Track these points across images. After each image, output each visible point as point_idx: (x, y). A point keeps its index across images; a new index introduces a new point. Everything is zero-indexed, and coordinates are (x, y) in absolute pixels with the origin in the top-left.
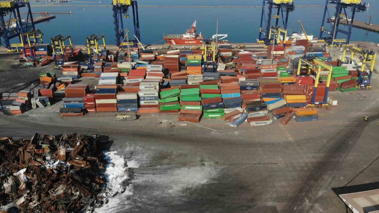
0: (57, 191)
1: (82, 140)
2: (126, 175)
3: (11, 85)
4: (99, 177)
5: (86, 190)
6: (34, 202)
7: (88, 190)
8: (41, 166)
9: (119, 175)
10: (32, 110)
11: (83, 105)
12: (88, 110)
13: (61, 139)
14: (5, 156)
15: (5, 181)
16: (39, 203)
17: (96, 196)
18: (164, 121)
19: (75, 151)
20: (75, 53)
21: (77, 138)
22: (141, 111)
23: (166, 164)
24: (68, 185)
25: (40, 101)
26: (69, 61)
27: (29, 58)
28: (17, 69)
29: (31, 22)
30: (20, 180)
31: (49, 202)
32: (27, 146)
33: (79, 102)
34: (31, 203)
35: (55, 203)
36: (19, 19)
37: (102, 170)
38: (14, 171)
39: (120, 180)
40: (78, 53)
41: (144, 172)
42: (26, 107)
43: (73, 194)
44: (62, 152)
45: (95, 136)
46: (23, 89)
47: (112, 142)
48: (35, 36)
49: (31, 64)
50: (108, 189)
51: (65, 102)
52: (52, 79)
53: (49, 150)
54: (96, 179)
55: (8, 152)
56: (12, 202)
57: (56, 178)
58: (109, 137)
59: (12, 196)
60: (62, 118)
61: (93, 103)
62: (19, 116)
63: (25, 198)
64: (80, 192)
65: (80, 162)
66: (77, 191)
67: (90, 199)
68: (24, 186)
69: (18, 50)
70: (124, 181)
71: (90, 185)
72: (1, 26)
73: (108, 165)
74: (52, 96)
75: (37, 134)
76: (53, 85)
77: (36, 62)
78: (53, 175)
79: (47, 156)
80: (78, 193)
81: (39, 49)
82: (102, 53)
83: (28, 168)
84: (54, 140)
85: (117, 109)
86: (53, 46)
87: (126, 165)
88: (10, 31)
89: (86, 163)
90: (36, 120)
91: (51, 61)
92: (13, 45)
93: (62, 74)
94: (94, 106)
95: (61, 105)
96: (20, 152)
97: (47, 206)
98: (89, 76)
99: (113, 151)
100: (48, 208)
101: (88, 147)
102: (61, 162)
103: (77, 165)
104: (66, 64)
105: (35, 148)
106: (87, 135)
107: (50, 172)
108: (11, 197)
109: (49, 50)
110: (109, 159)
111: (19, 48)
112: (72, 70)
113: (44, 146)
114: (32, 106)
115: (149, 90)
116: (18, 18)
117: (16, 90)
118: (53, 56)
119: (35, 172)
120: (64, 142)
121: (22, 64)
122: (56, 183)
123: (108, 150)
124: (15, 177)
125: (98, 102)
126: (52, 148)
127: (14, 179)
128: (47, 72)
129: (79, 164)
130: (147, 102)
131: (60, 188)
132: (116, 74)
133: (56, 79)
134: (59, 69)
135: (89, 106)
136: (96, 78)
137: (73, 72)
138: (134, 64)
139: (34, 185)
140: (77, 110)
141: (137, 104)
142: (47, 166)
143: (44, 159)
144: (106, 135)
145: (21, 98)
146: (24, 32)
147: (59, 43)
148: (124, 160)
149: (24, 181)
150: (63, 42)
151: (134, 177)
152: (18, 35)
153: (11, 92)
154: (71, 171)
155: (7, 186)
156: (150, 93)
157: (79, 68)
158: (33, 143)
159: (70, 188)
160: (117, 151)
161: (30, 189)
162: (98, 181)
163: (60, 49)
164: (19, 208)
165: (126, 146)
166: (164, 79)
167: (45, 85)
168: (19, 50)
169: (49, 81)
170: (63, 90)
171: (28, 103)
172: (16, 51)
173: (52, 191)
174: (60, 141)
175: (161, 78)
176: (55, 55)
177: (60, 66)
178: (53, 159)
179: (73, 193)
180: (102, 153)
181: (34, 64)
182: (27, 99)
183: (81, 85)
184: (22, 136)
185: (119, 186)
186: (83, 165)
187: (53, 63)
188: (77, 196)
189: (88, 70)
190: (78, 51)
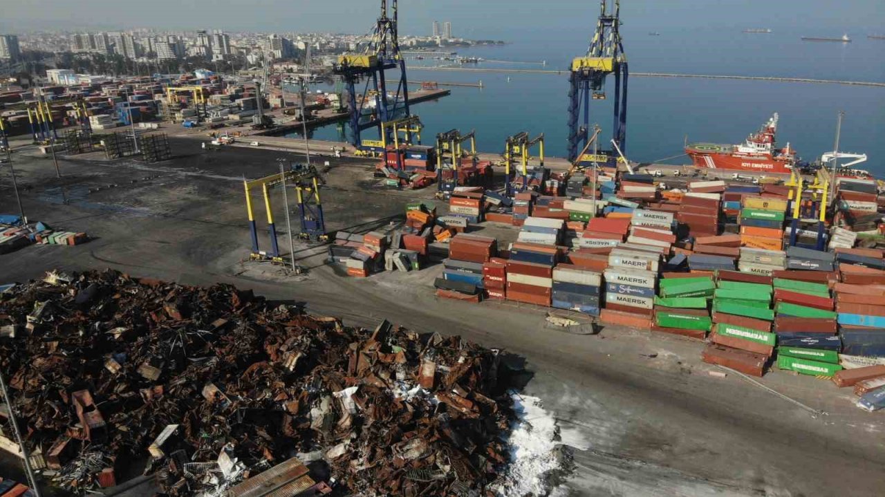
0: (408, 450)
1: (470, 354)
2: (555, 459)
3: (354, 218)
4: (495, 446)
5: (465, 467)
6: (361, 460)
7: (468, 467)
8: (385, 389)
9: (540, 454)
10: (383, 273)
11: (480, 280)
12: (488, 291)
13: (429, 341)
14: (324, 353)
15: (316, 404)
16: (369, 466)
17: (483, 486)
18: (663, 354)
19: (452, 373)
20: (479, 170)
21: (461, 348)
22: (607, 317)
23: (656, 462)
24: (429, 444)
25: (401, 257)
26: (465, 184)
27: (392, 171)
28: (367, 189)
29: (404, 99)
30: (343, 409)
31: (389, 469)
32: (365, 342)
33: (475, 271)
34: (355, 462)
35: (399, 475)
36: (382, 92)
37: (503, 433)
38: (334, 386)
39: (540, 468)
40: (485, 169)
41: (599, 465)
42: (375, 265)
43: (438, 468)
44: (428, 370)
45: (497, 351)
46: (373, 230)
47: (531, 374)
48: (408, 128)
49: (393, 182)
50: (511, 479)
51: (447, 267)
52: (428, 218)
53: (403, 361)
54: (489, 449)
55: (329, 346)
56: (320, 449)
57: (409, 421)
58: (527, 360)
59: (322, 438)
60: (437, 299)
61: (501, 279)
62: (359, 282)
63: (345, 447)
64: (451, 467)
65: (461, 401)
66: (446, 463)
67: (471, 491)
68: (348, 423)
69: (373, 153)
70: (549, 471)
71: (473, 458)
72: (348, 102)
73: (516, 424)
74: (423, 252)
75: (386, 323)
76: (428, 229)
77: (404, 181)
78: (405, 415)
79: (398, 372)
80: (447, 468)
81: (413, 156)
82: (534, 174)
83: (361, 387)
84: (417, 342)
85: (551, 303)
86: (438, 151)
87: (557, 436)
88: (363, 114)
89: (472, 407)
90: (390, 294)
91: (432, 181)
92: (365, 143)
93: (448, 209)
94: (502, 286)
95: (437, 271)
96: (352, 351)
97: (383, 476)
98: (499, 221)
99: (533, 395)
100: (385, 481)
101: (480, 373)
102: (424, 391)
103: (454, 406)
104: (459, 189)
105: (380, 351)
106: (480, 346)
107: (400, 406)
108: (319, 438)
109: (431, 159)
110: (521, 411)
111: (377, 149)
112: (468, 203)
113: (396, 349)
114: (386, 265)
115: (633, 271)
116: (380, 90)
117: (361, 229)
118: (436, 172)
119: (372, 399)
120: (433, 350)
121: (379, 181)
122: (407, 434)
123: (521, 390)
124: (335, 399)
125: (511, 277)
126: (410, 357)
127: (332, 402)
128: (421, 203)
129: (456, 403)
130: (625, 299)
131: (414, 445)
132: (558, 224)
133: (436, 217)
134: (444, 198)
135: (492, 284)
136: (515, 227)
137: (470, 208)
138: (601, 204)
139: (366, 425)
140: (466, 288)
141: (597, 298)
142: (397, 393)
143: (393, 377)
144: (521, 355)
145: (369, 248)
146: (388, 118)
147: (450, 147)
148: (555, 424)
149: (349, 412)
150: (458, 145)
151: (573, 469)
152: (378, 123)
153: (352, 233)
154: (441, 416)
155: (317, 413)
156: (633, 277)
157: (482, 201)
158: (376, 339)
159: (433, 451)
160: (540, 398)
161: (359, 431)
162: (493, 454)
163: (452, 159)
164: (331, 465)
165: (562, 392)
166: (674, 249)
167: (413, 228)
168: (375, 154)
169: (421, 220)
170: (446, 243)
171: (379, 258)
172: (370, 155)
173: (398, 449)
174: (427, 347)
175: (668, 245)
176: (440, 171)
177: (447, 192)
178: (409, 380)
179: (439, 464)
180: (508, 395)
181: (400, 184)
182: (378, 250)
183: (482, 238)
184: (360, 322)
185: (536, 480)
186: (464, 410)
187: (434, 185)
188: (445, 474)
189: (500, 208)
190: (485, 165)
